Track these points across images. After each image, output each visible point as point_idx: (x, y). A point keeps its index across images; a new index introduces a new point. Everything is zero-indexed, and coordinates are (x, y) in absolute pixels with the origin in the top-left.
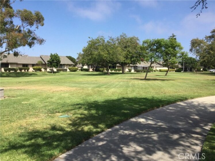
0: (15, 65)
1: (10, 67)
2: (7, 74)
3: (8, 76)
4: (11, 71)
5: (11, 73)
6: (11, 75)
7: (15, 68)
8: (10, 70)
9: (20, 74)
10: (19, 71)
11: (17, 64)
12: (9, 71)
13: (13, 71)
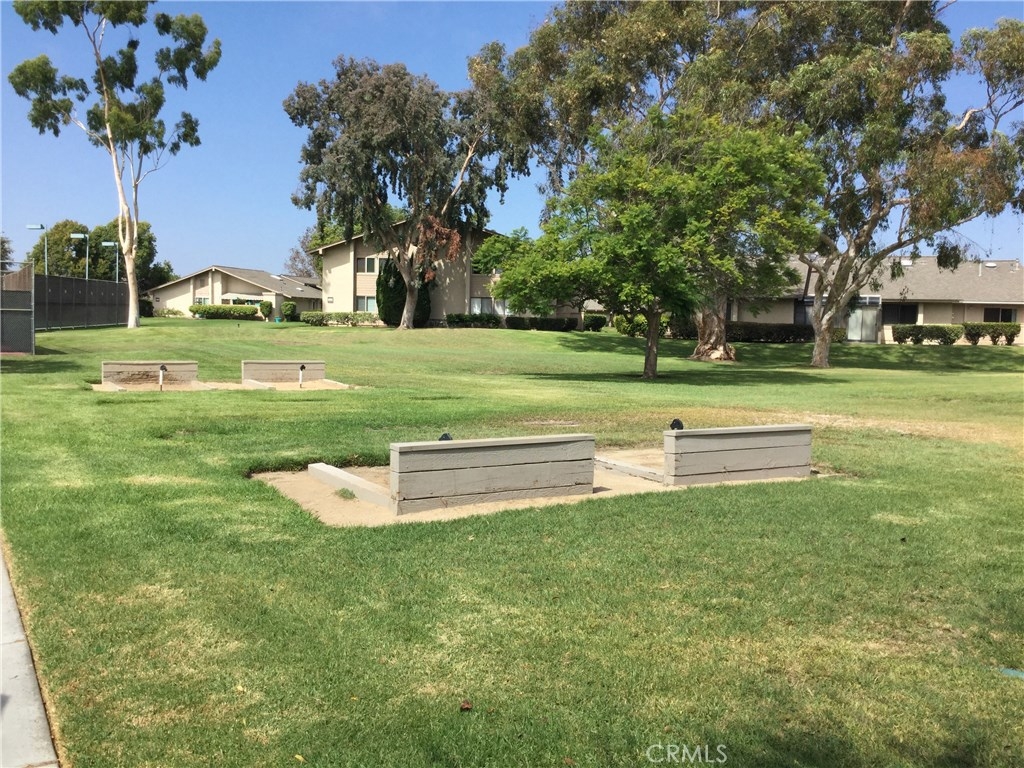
0: (949, 314)
1: (920, 321)
2: (906, 356)
3: (907, 364)
4: (926, 342)
5: (923, 351)
6: (923, 361)
7: (946, 324)
8: (919, 334)
9: (968, 358)
10: (962, 341)
11: (956, 307)
12: (918, 341)
13: (935, 342)
